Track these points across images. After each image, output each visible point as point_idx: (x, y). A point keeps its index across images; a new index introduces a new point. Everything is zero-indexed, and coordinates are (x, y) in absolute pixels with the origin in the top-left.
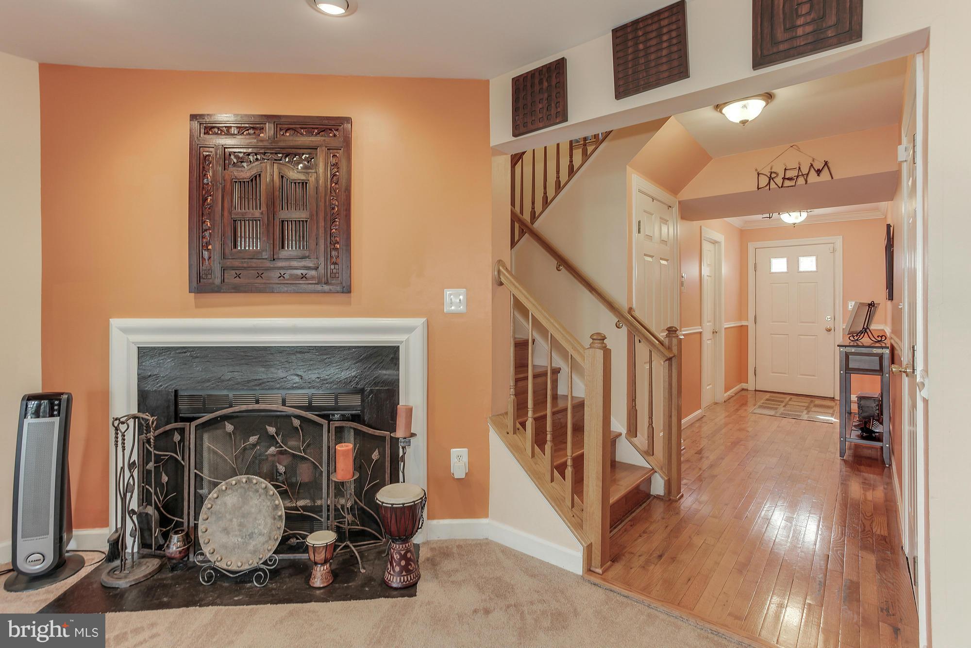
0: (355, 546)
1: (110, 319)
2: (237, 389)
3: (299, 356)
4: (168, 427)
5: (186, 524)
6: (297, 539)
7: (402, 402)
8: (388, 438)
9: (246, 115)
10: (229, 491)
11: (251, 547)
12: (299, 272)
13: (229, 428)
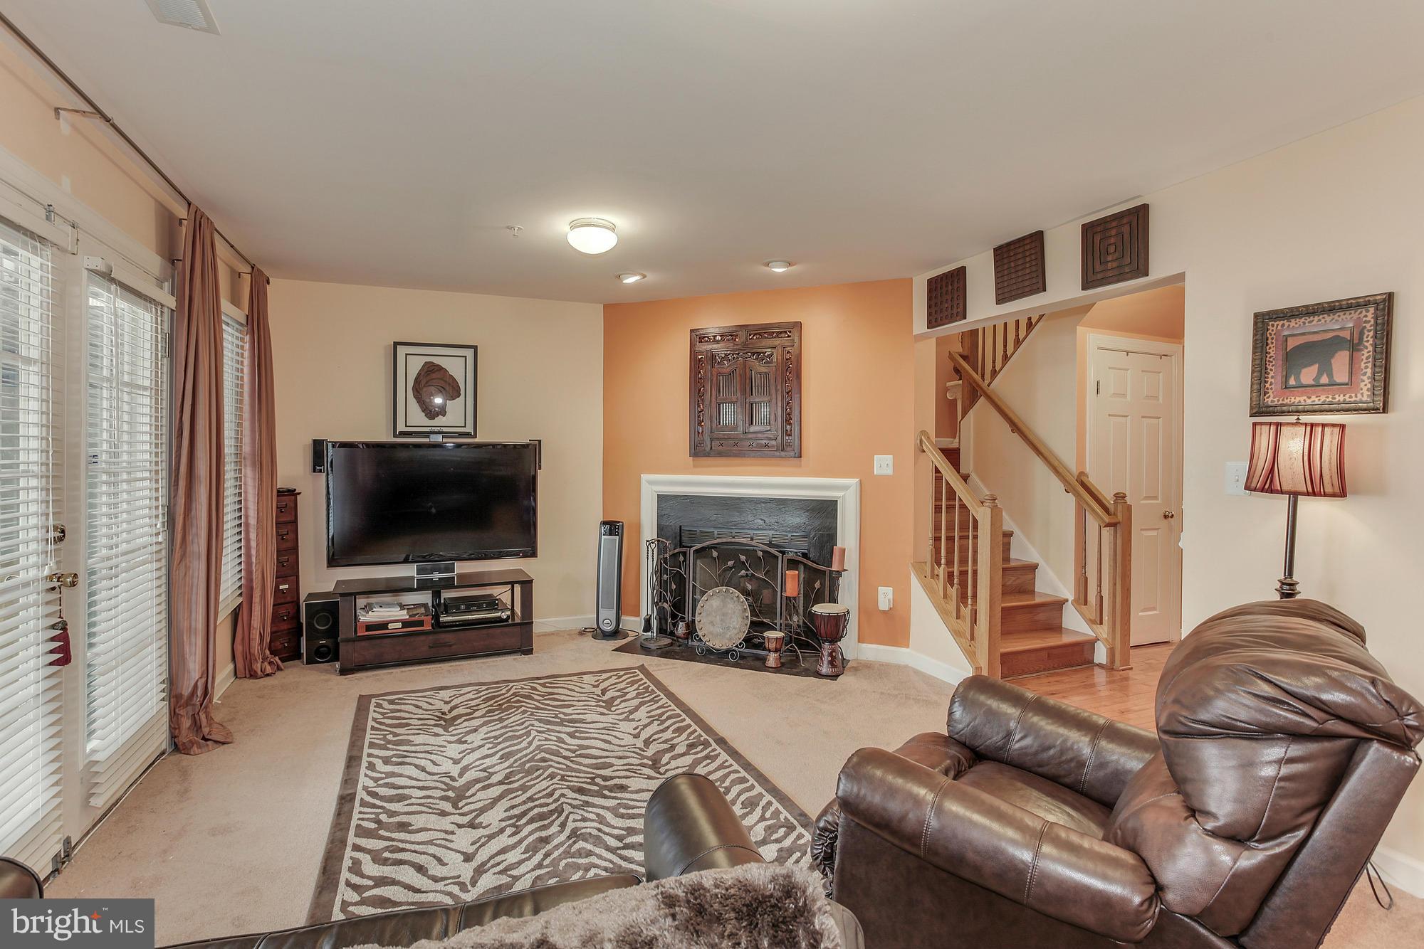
0: (801, 652)
1: (642, 475)
2: (720, 528)
3: (763, 505)
4: (676, 551)
5: (687, 619)
6: (759, 639)
7: (839, 544)
8: (827, 573)
9: (726, 327)
10: (714, 597)
11: (728, 636)
12: (763, 442)
13: (715, 554)
